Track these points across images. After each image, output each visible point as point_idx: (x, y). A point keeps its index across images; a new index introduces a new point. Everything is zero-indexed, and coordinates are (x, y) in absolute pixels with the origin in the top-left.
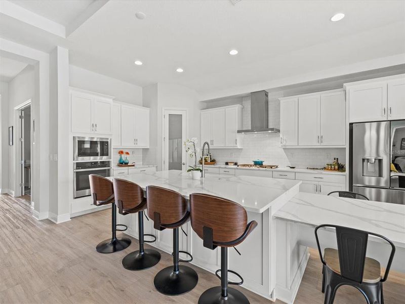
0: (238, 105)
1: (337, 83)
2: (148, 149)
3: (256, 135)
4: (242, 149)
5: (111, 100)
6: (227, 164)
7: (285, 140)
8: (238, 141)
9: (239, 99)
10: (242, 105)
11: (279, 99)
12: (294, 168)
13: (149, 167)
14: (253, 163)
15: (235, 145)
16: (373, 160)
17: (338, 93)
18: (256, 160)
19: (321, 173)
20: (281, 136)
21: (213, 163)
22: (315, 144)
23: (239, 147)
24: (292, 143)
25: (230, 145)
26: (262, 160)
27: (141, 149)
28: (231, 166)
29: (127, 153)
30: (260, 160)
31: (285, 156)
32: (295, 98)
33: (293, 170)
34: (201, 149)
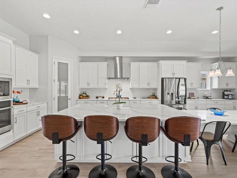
1: (156, 60)
2: (37, 88)
5: (12, 42)
6: (97, 97)
7: (133, 84)
9: (105, 59)
11: (130, 63)
12: (135, 98)
13: (43, 103)
15: (105, 86)
16: (170, 94)
17: (155, 64)
19: (152, 100)
20: (131, 82)
21: (87, 97)
22: (146, 86)
24: (136, 86)
25: (101, 86)
27: (28, 88)
28: (100, 99)
29: (18, 92)
31: (131, 93)
32: (137, 63)
33: (135, 99)
34: (80, 88)
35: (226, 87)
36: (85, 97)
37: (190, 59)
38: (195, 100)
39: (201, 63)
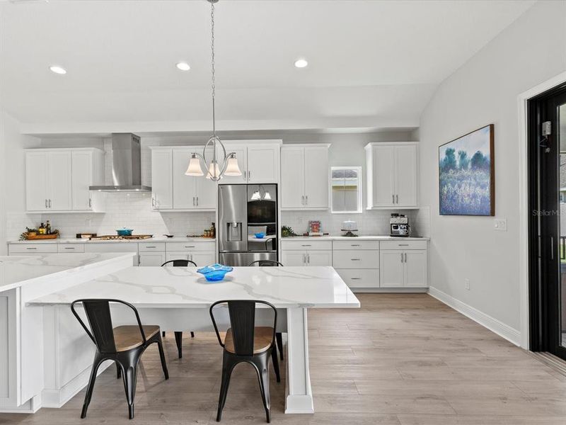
0: (93, 148)
3: (128, 194)
4: (104, 214)
6: (79, 236)
7: (159, 202)
8: (92, 202)
9: (99, 140)
10: (103, 149)
11: (151, 147)
12: (171, 237)
14: (116, 234)
15: (89, 208)
16: (236, 224)
18: (121, 229)
19: (193, 242)
20: (153, 196)
21: (53, 236)
22: (190, 207)
23: (95, 209)
24: (166, 206)
25: (79, 207)
26: (130, 228)
28: (85, 239)
30: (128, 228)
31: (163, 223)
32: (169, 149)
33: (170, 239)
34: (27, 214)
35: (393, 205)
36: (43, 234)
37: (289, 137)
38: (319, 238)
39: (329, 145)
